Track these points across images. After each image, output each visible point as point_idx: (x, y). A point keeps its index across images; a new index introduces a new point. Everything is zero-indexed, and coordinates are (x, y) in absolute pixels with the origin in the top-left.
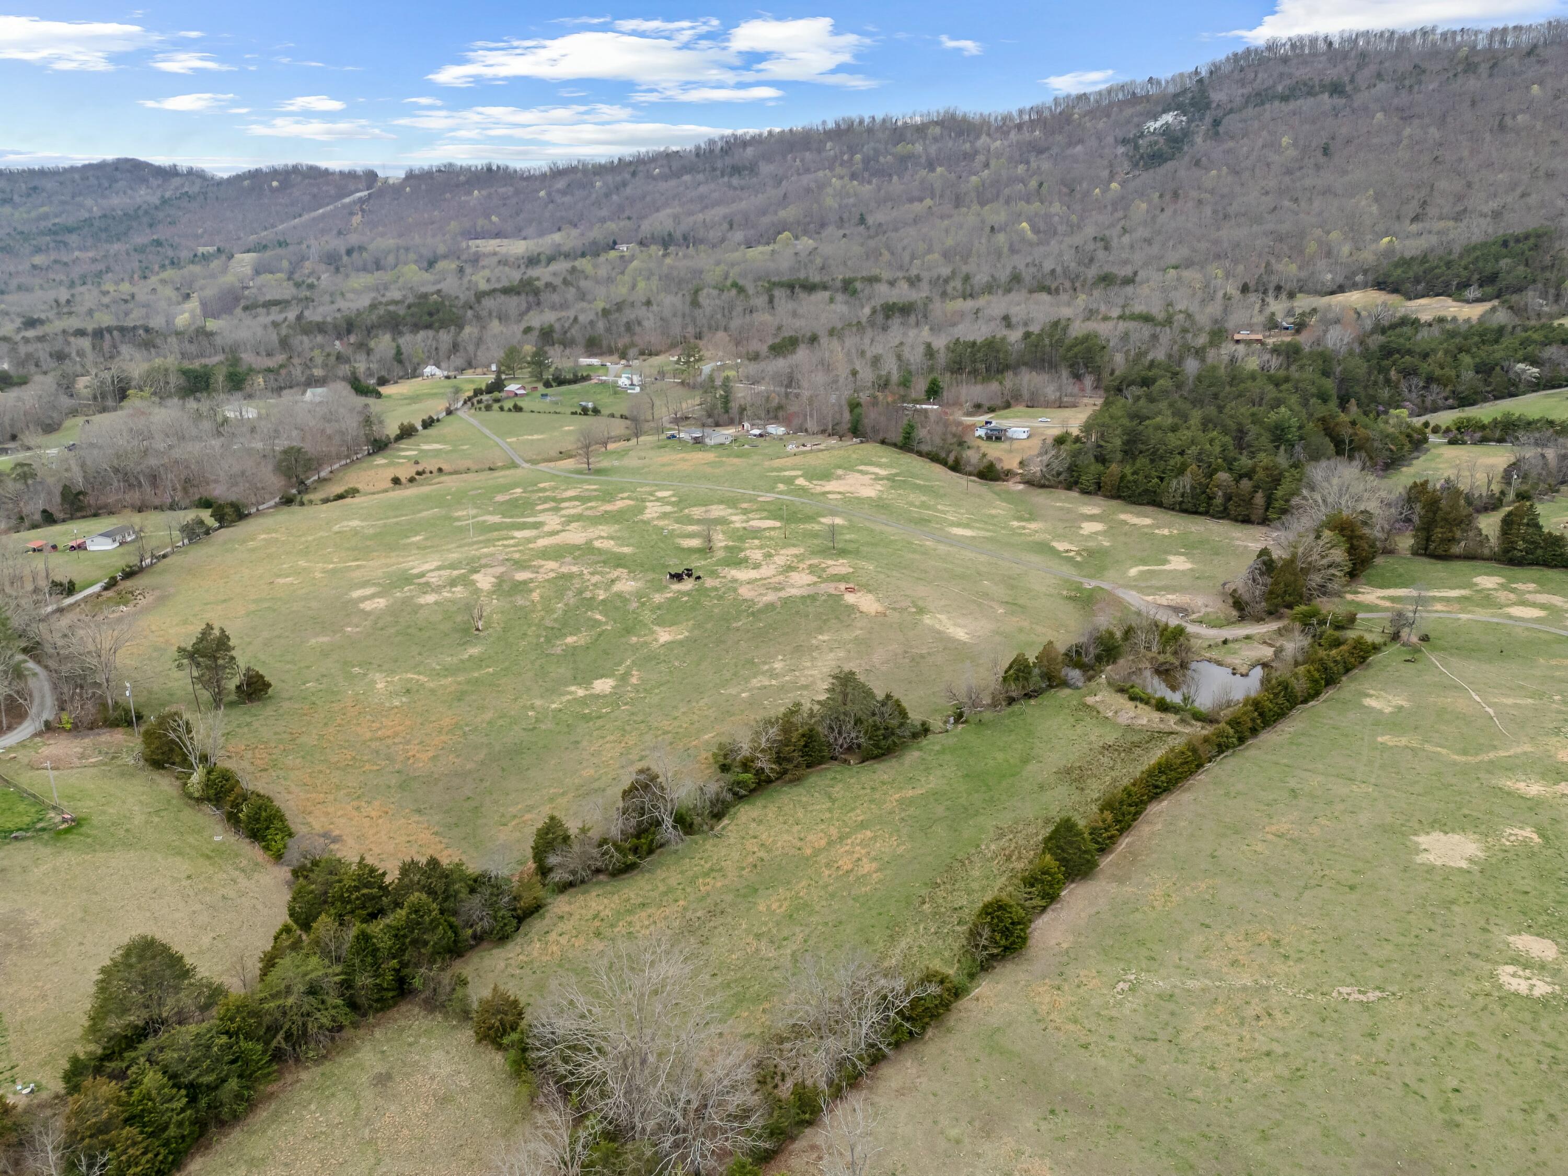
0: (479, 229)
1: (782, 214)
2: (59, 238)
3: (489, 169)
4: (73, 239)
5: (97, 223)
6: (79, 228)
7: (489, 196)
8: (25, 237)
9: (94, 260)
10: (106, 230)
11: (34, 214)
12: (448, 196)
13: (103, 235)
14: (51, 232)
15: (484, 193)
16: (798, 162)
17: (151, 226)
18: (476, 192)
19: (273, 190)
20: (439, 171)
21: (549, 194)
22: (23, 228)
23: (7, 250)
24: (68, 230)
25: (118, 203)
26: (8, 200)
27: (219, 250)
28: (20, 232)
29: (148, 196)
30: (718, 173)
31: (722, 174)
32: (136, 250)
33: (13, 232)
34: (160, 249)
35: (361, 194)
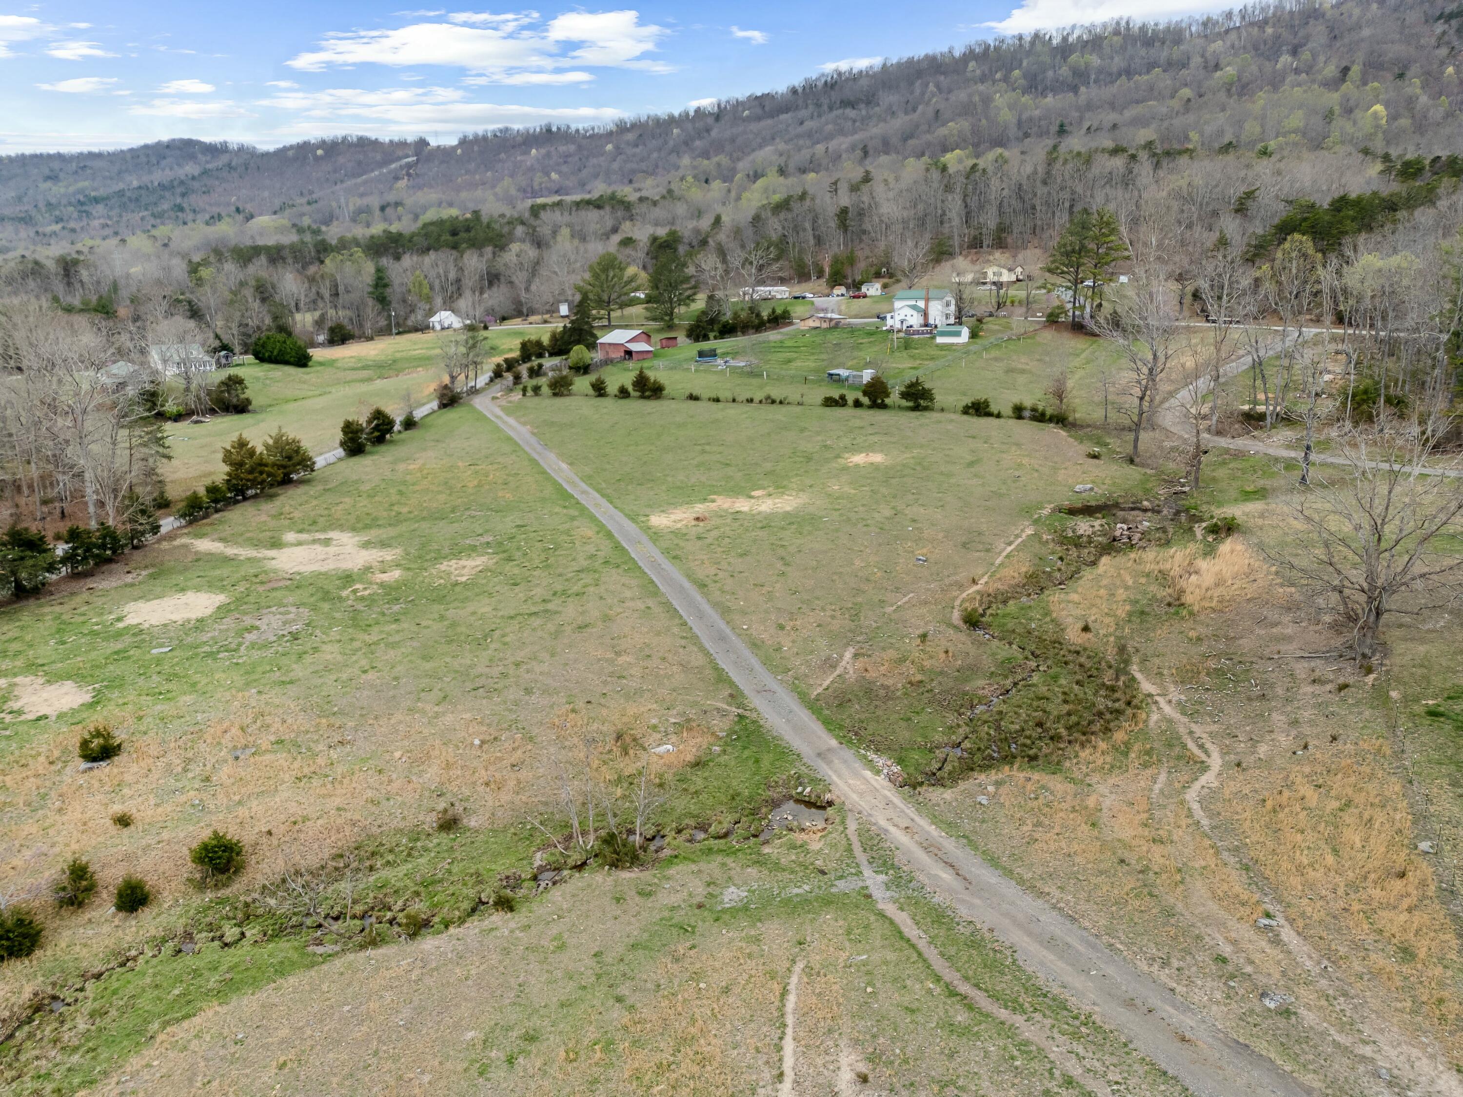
0: (536, 187)
1: (942, 131)
2: (85, 208)
3: (549, 130)
4: (100, 209)
6: (107, 199)
7: (548, 155)
8: (51, 207)
10: (137, 200)
11: (72, 189)
12: (503, 156)
13: (134, 205)
14: (82, 203)
15: (543, 151)
16: (932, 87)
17: (183, 195)
18: (534, 151)
19: (317, 159)
20: (495, 136)
21: (617, 148)
22: (53, 201)
23: (26, 220)
24: (96, 200)
25: (159, 176)
26: (53, 177)
27: (238, 210)
28: (49, 204)
29: (191, 169)
30: (825, 107)
31: (831, 109)
32: (154, 215)
33: (41, 205)
34: (180, 214)
35: (410, 159)
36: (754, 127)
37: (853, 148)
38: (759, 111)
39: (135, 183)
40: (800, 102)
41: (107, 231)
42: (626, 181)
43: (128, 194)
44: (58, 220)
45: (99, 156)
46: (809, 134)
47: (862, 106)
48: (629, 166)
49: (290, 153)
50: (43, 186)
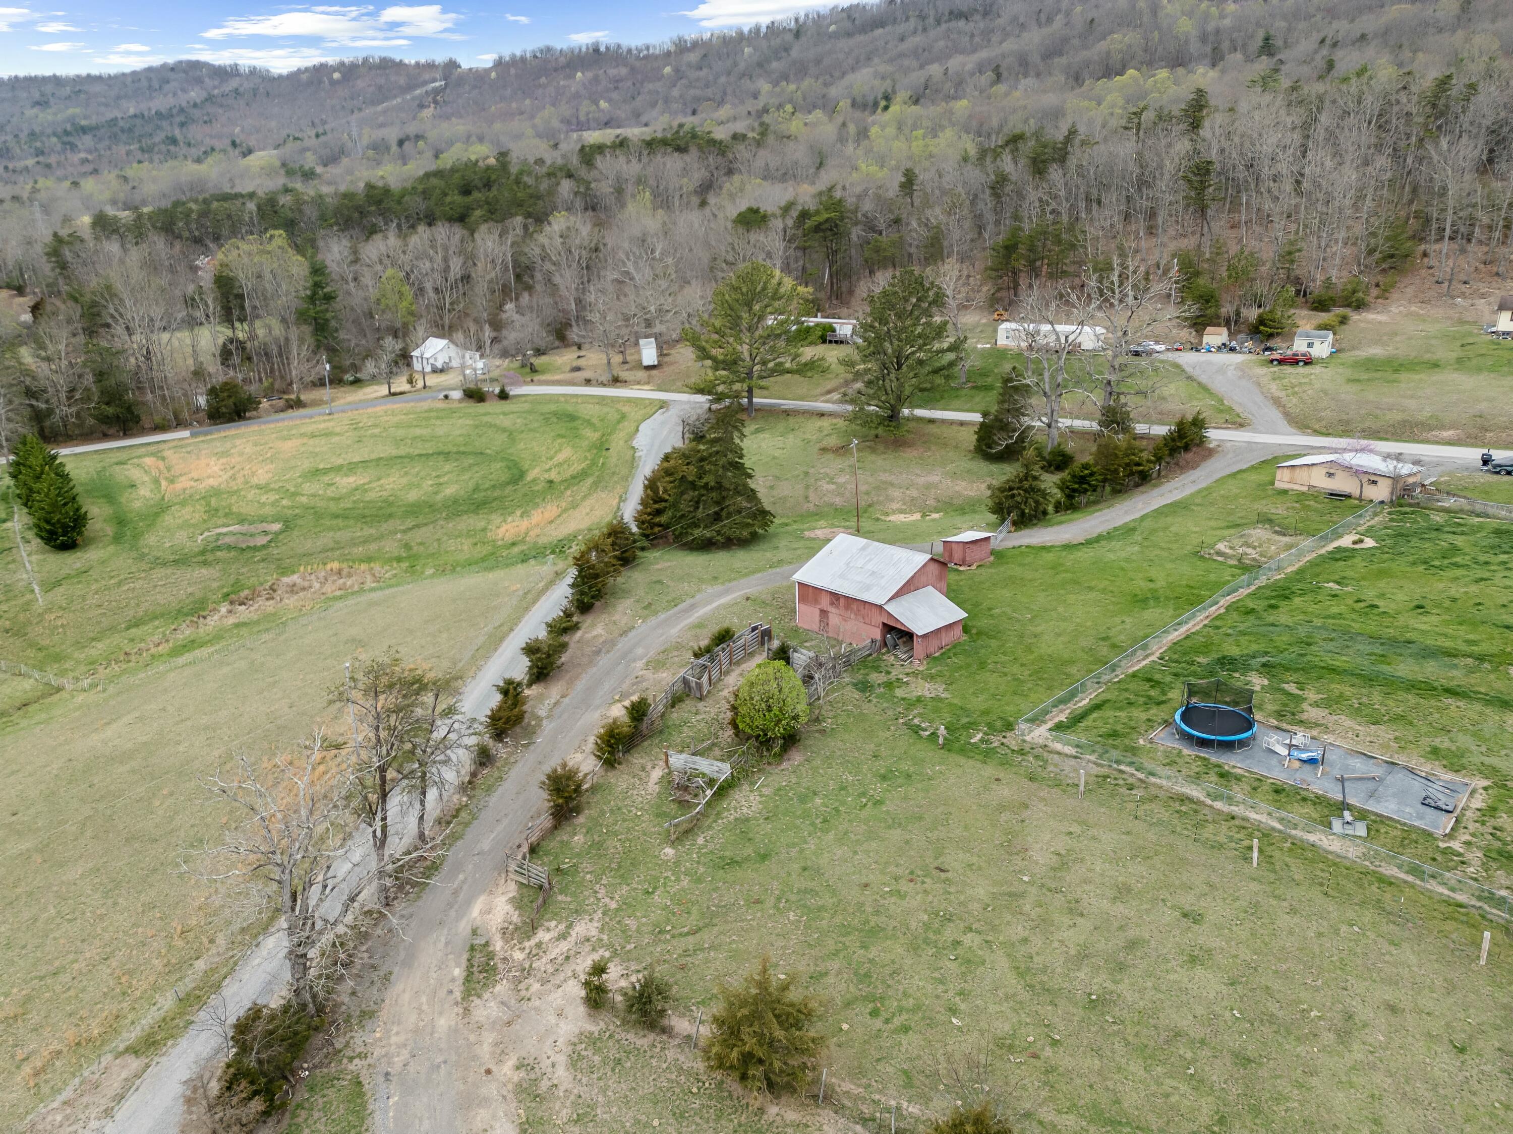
0: (582, 118)
1: (1104, 46)
3: (596, 50)
4: (87, 140)
6: (97, 129)
7: (596, 80)
8: (34, 137)
10: (130, 130)
11: (61, 116)
12: (543, 80)
13: (124, 137)
15: (590, 74)
17: (182, 125)
18: (579, 74)
19: (333, 83)
20: (534, 56)
21: (677, 70)
22: (37, 130)
24: (84, 130)
25: (160, 103)
26: (42, 103)
27: (234, 144)
28: (32, 134)
29: (195, 94)
30: (931, 20)
31: (938, 22)
32: (142, 150)
33: (23, 136)
34: (172, 148)
35: (437, 84)
36: (843, 44)
37: (980, 69)
38: (848, 25)
39: (132, 111)
40: (899, 14)
41: (89, 168)
42: (689, 111)
43: (121, 123)
44: (37, 153)
45: (99, 78)
46: (915, 53)
47: (977, 17)
48: (692, 92)
49: (304, 77)
50: (30, 112)
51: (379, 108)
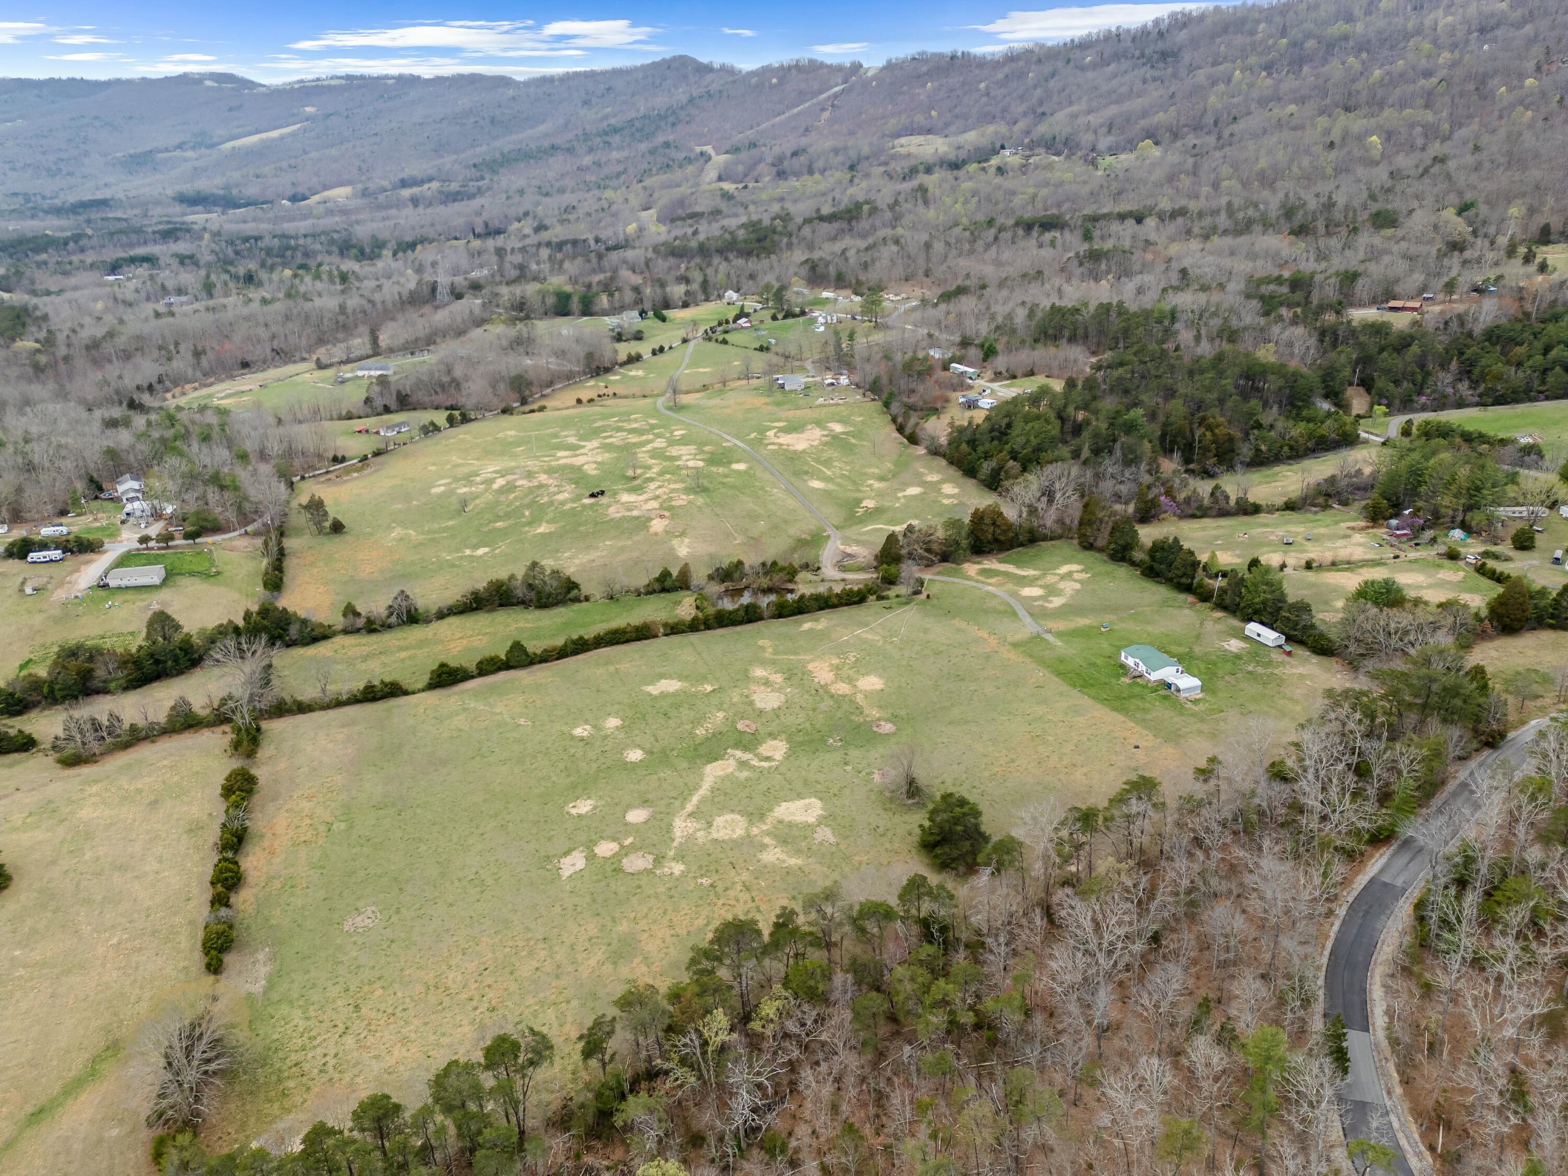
1: (1160, 117)
2: (608, 139)
4: (616, 139)
5: (637, 124)
6: (622, 129)
7: (938, 90)
8: (587, 136)
9: (619, 162)
10: (642, 130)
11: (600, 115)
12: (906, 88)
13: (638, 135)
14: (606, 133)
15: (936, 84)
17: (673, 125)
18: (930, 84)
19: (772, 87)
20: (914, 59)
21: (988, 85)
22: (587, 129)
23: (570, 151)
24: (616, 131)
25: (660, 101)
26: (587, 102)
28: (585, 133)
29: (680, 95)
34: (667, 150)
35: (837, 89)
37: (1103, 124)
39: (642, 110)
44: (591, 150)
48: (986, 108)
49: (754, 80)
50: (583, 112)
51: (796, 110)
